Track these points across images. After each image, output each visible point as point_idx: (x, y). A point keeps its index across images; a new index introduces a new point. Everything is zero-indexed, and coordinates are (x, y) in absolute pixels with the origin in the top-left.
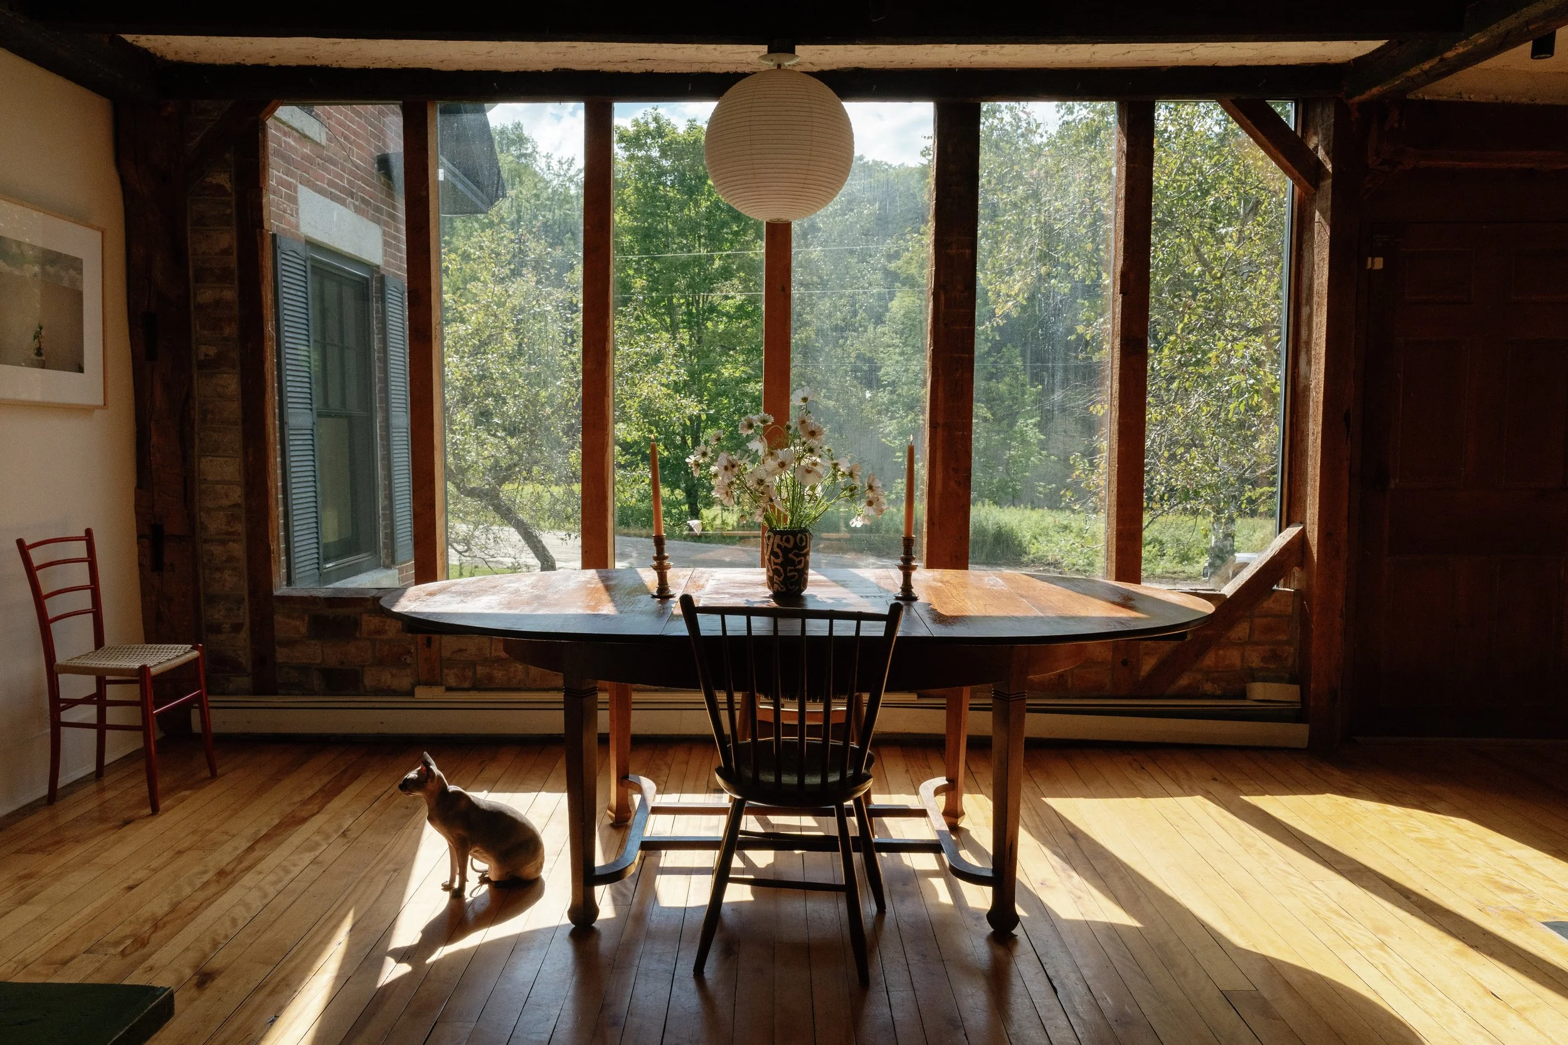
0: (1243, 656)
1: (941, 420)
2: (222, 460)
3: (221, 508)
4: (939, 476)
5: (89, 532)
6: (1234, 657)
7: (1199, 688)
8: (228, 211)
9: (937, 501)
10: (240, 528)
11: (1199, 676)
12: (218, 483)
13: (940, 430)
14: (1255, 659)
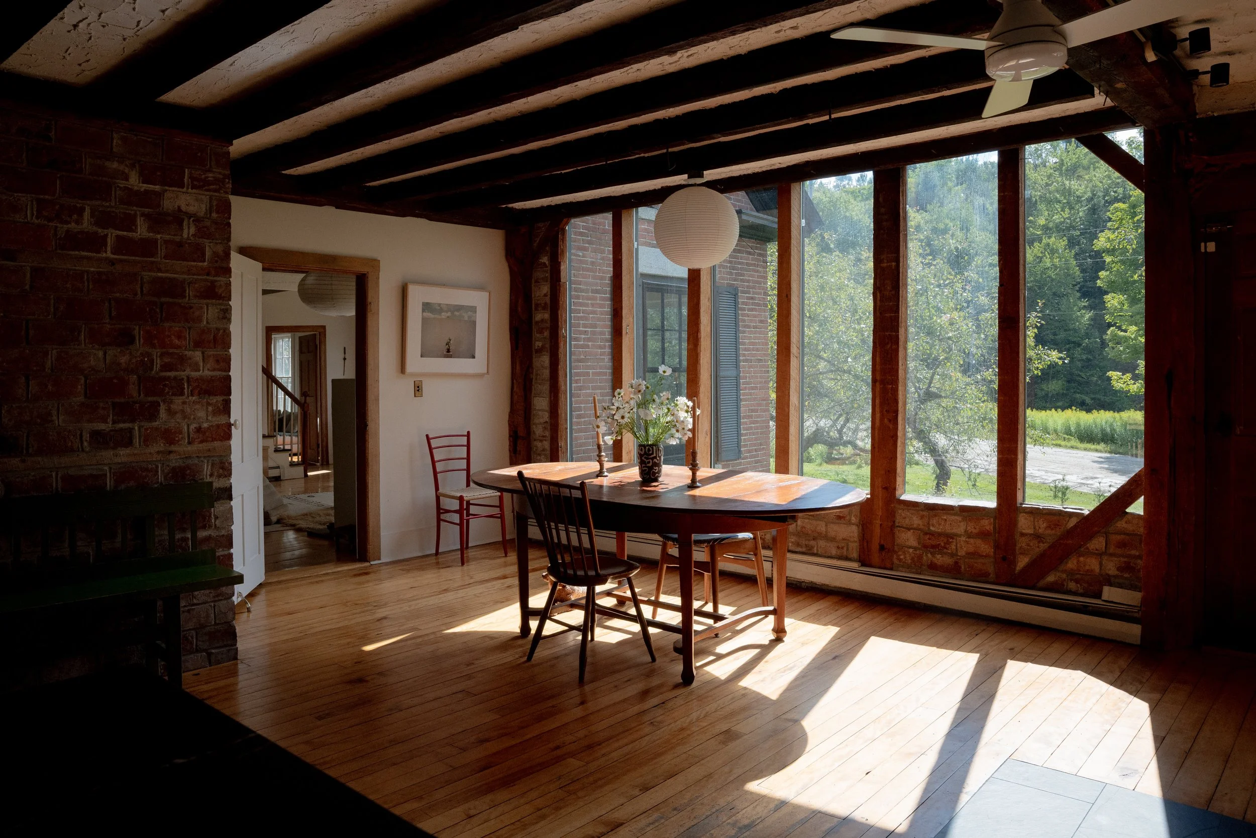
0: (1101, 564)
1: (878, 378)
2: (542, 399)
3: (541, 423)
5: (468, 432)
6: (1093, 564)
7: (1064, 585)
11: (1064, 576)
12: (540, 410)
13: (878, 384)
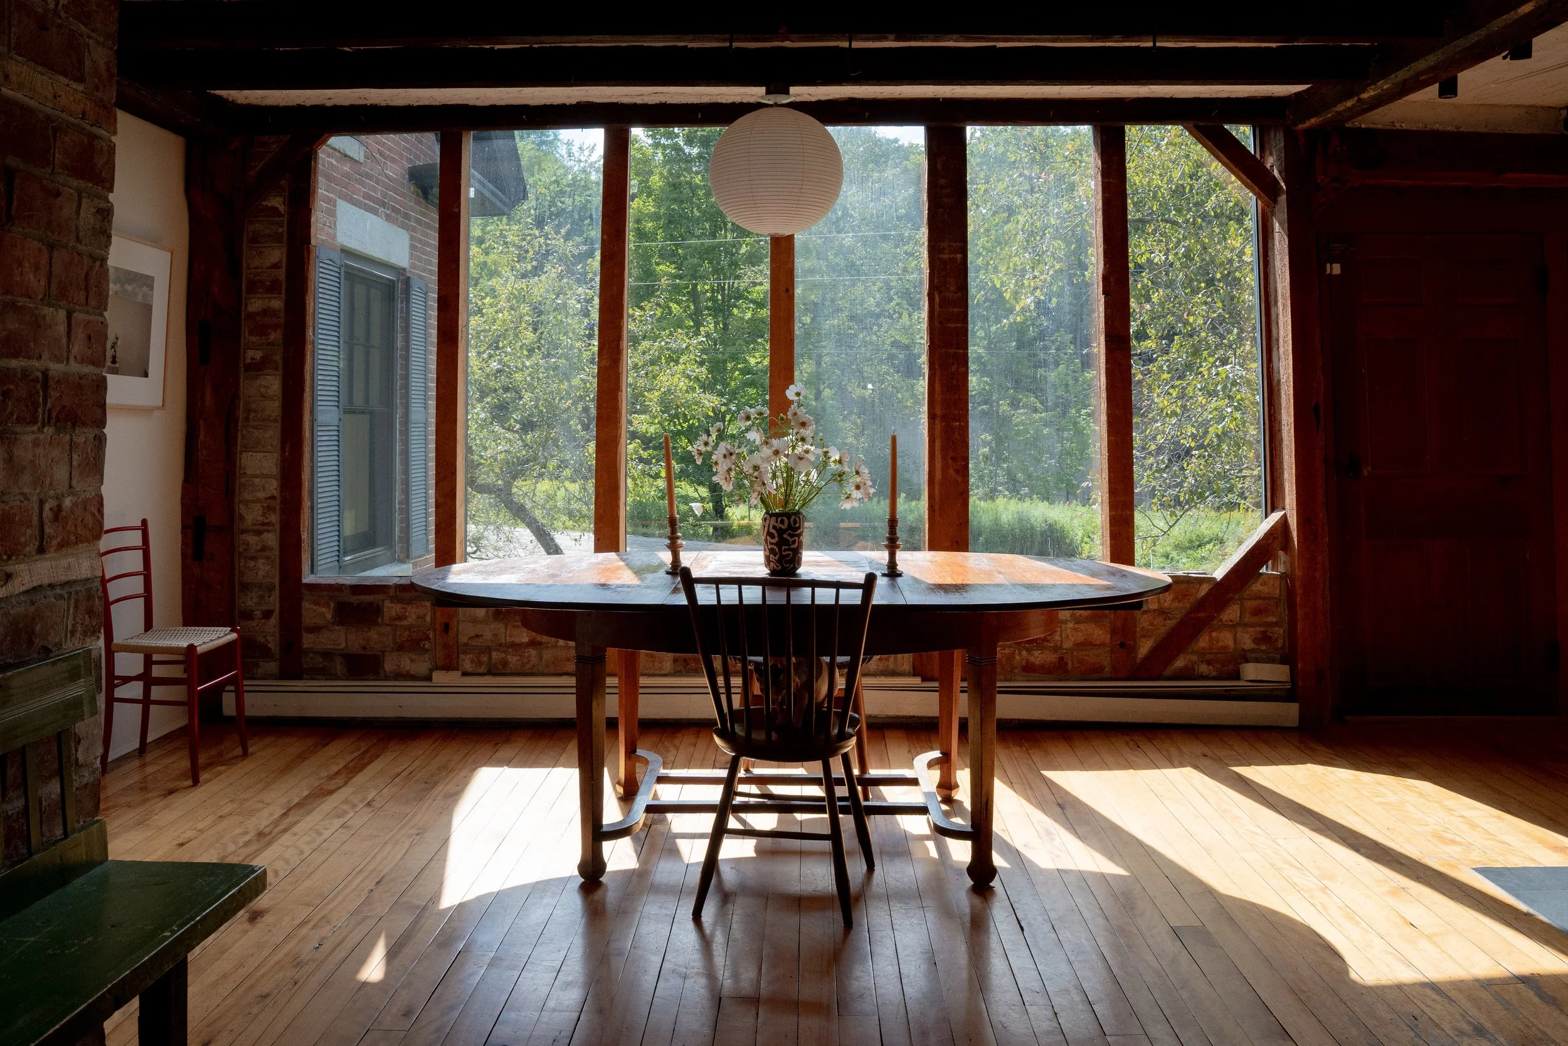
0: (1235, 640)
1: (938, 412)
2: (262, 454)
3: (258, 500)
4: (938, 465)
5: (144, 522)
6: (1226, 639)
7: (1194, 670)
8: (280, 230)
9: (937, 488)
10: (274, 518)
11: (1194, 658)
12: (256, 476)
13: (937, 421)
14: (1247, 641)
